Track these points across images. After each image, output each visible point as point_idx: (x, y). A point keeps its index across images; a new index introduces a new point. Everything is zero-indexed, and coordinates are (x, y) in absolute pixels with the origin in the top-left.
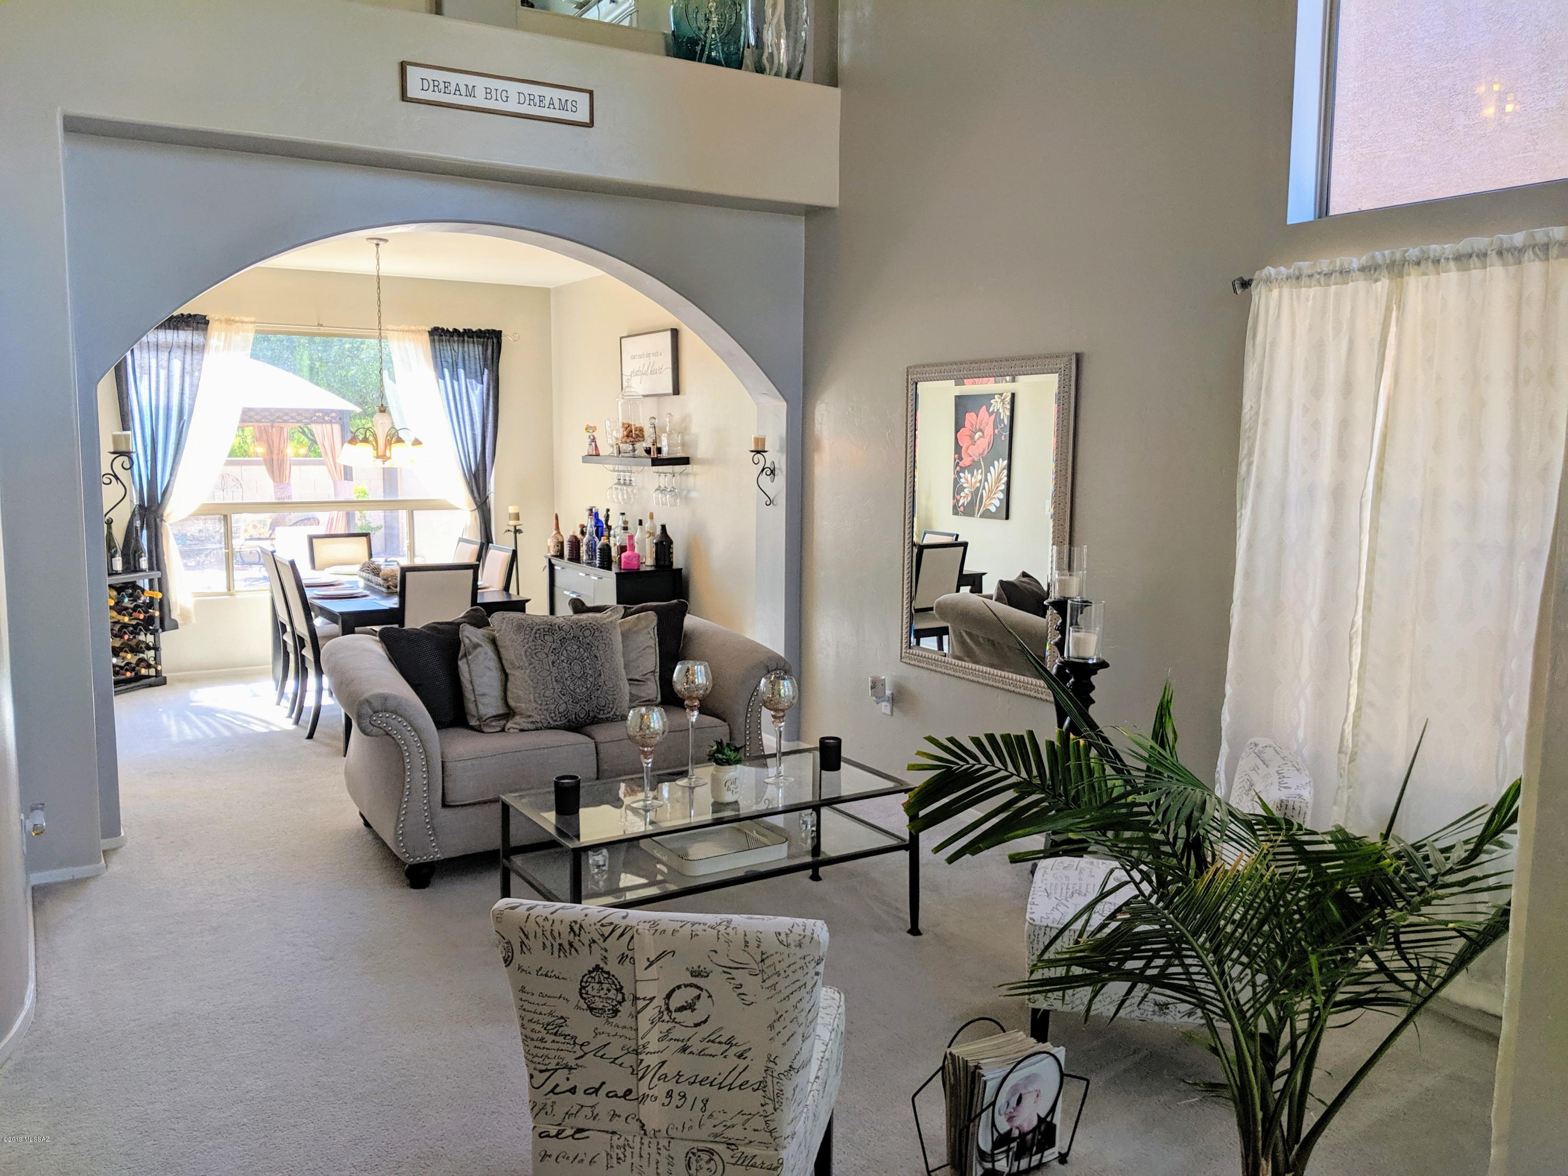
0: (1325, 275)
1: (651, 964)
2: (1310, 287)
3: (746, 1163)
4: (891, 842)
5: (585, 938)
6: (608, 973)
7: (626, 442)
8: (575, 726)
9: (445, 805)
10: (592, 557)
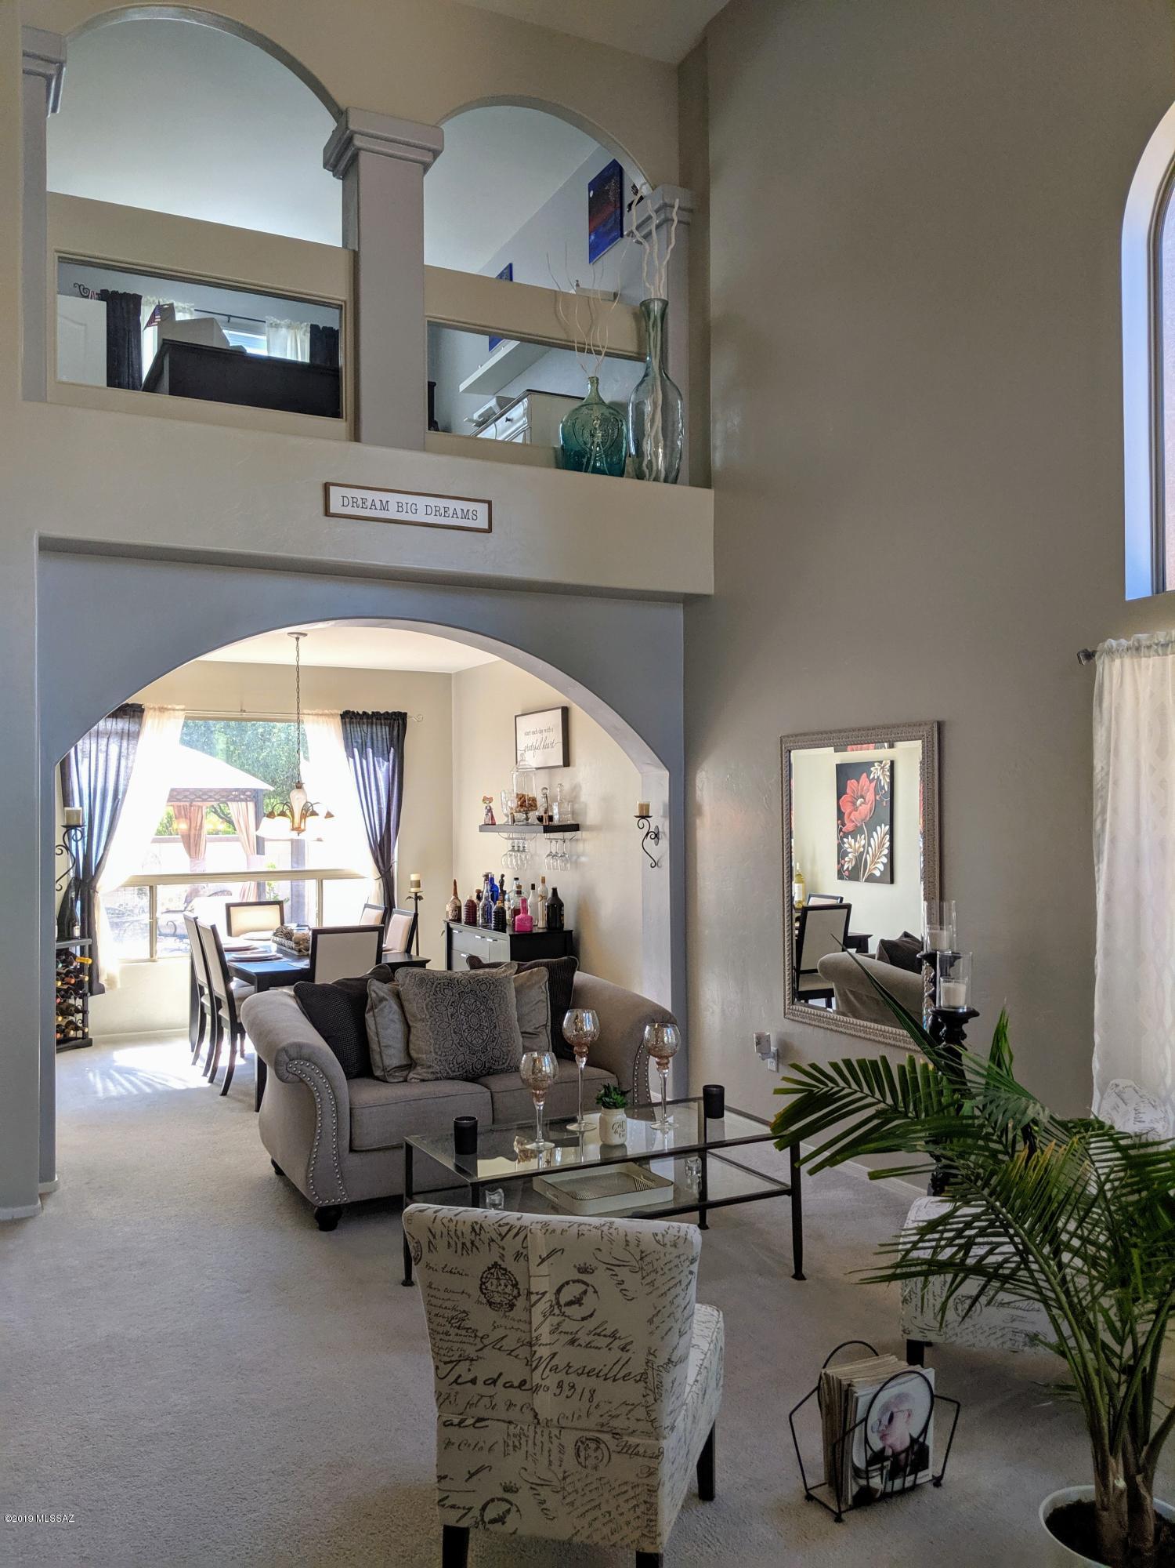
0: (1162, 645)
1: (543, 1260)
2: (1149, 657)
3: (630, 1452)
4: (775, 1187)
5: (484, 1237)
6: (505, 1269)
7: (520, 811)
8: (473, 1077)
9: (352, 1150)
10: (487, 921)
